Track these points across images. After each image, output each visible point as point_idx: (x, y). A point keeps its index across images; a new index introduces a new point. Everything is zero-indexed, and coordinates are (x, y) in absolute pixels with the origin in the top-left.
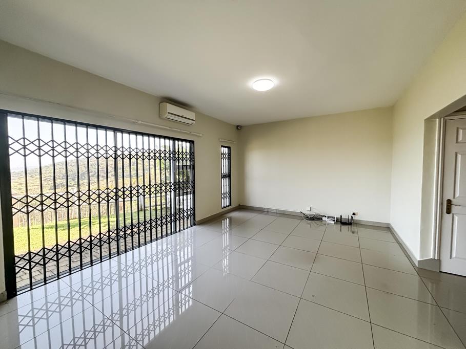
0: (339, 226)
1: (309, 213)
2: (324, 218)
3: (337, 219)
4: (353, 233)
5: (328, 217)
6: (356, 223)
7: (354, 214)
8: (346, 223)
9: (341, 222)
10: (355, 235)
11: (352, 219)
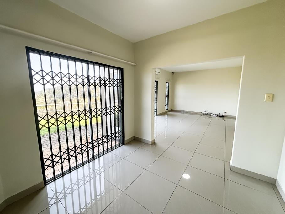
0: (218, 118)
1: (205, 112)
2: (211, 115)
3: (217, 115)
4: (224, 121)
5: (214, 114)
6: (226, 117)
7: (225, 113)
8: (222, 116)
9: (219, 116)
10: (225, 121)
11: (224, 115)
